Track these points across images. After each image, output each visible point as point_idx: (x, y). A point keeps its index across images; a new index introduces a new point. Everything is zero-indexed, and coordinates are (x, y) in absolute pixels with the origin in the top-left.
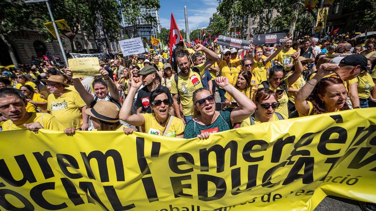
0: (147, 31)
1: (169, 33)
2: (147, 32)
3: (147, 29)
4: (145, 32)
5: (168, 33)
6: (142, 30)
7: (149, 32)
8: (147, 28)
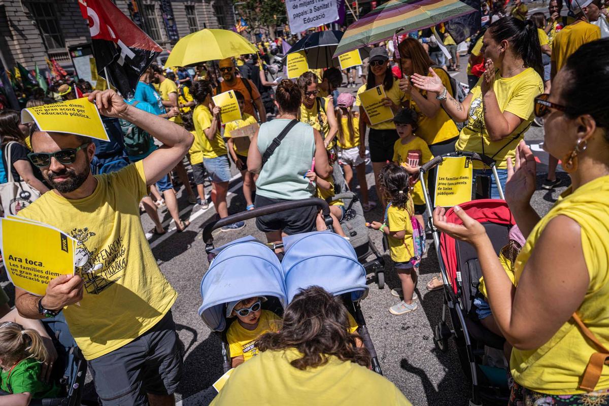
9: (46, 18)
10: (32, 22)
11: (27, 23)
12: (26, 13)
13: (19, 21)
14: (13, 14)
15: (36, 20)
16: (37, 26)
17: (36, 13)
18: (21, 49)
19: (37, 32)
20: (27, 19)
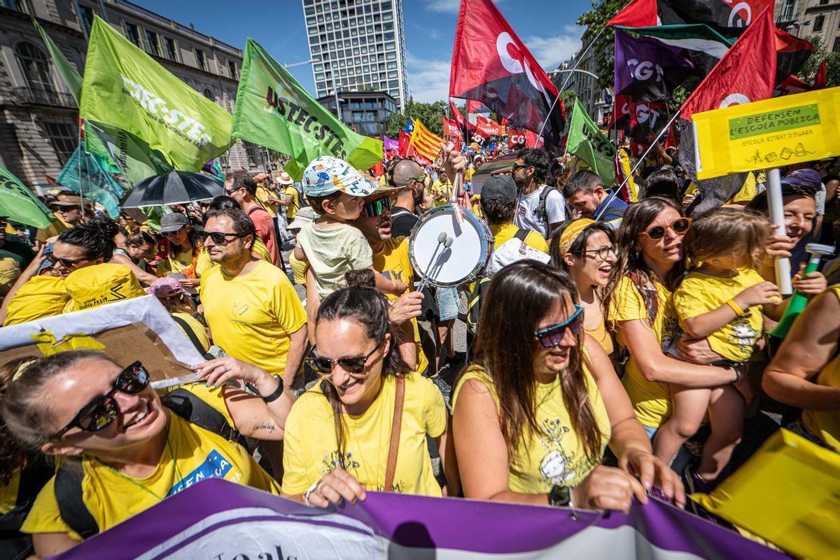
0: (367, 111)
1: (425, 113)
2: (369, 114)
3: (369, 106)
4: (362, 112)
5: (422, 113)
6: (357, 106)
7: (372, 114)
8: (367, 101)
9: (63, 138)
10: (46, 140)
11: (40, 141)
12: (39, 132)
13: (31, 138)
14: (23, 131)
15: (51, 139)
16: (52, 144)
17: (51, 132)
18: (31, 164)
19: (52, 149)
20: (40, 137)
